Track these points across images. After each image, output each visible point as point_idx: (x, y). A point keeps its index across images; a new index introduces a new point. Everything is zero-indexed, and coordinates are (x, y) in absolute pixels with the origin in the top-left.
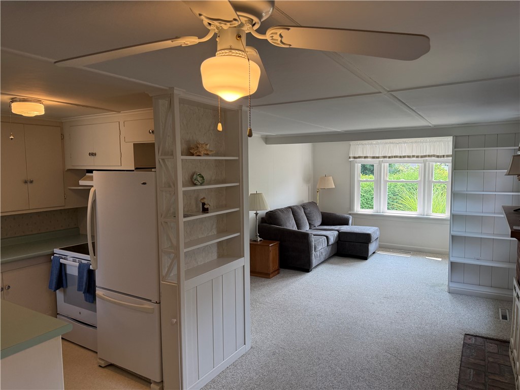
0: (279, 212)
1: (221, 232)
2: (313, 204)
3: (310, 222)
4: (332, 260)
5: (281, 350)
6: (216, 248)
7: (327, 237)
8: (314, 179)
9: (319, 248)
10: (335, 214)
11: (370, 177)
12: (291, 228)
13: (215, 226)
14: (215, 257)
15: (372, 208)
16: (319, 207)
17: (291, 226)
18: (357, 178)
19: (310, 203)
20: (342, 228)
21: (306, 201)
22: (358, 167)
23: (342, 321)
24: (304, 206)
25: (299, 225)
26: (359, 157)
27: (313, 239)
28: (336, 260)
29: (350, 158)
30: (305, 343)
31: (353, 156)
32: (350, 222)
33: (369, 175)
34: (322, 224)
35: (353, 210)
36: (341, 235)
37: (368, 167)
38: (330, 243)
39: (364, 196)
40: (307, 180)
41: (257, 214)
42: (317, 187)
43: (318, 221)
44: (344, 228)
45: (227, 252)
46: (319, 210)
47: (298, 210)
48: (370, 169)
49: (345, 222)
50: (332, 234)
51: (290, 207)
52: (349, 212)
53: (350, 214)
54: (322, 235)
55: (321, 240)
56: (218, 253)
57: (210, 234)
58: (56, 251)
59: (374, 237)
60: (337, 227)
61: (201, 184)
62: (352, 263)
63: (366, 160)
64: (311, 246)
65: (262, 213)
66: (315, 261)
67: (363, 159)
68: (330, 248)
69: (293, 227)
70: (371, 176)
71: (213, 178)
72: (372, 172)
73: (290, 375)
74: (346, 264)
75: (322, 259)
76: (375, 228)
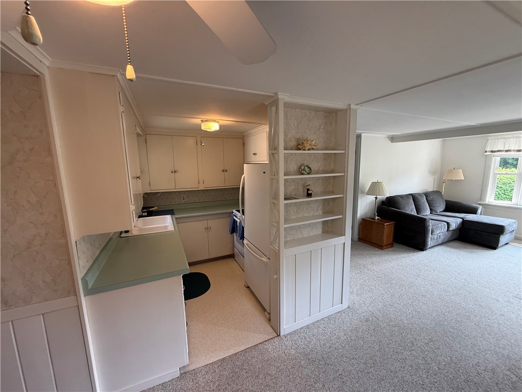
0: (399, 198)
1: (326, 213)
2: (438, 193)
3: (432, 208)
4: (452, 244)
5: (375, 319)
6: (321, 225)
7: (448, 224)
8: (441, 171)
9: (437, 232)
10: (461, 203)
11: (511, 170)
12: (409, 212)
13: (320, 208)
14: (320, 232)
15: (511, 199)
16: (444, 196)
17: (411, 210)
18: (494, 170)
19: (433, 192)
20: (468, 217)
21: (430, 189)
22: (496, 160)
23: (451, 309)
24: (427, 195)
25: (418, 210)
26: (499, 151)
27: (431, 224)
28: (456, 244)
29: (486, 152)
30: (401, 320)
31: (491, 150)
32: (479, 211)
33: (510, 168)
34: (445, 211)
35: (484, 200)
36: (464, 222)
37: (510, 161)
38: (451, 229)
39: (501, 187)
40: (433, 172)
41: (376, 198)
42: (444, 178)
43: (441, 207)
44: (470, 217)
45: (331, 230)
46: (443, 198)
47: (420, 197)
48: (512, 164)
49: (473, 211)
50: (455, 221)
51: (411, 194)
52: (479, 202)
53: (480, 204)
54: (442, 221)
55: (440, 225)
56: (323, 229)
57: (316, 214)
58: (234, 211)
59: (508, 229)
60: (462, 215)
61: (308, 174)
62: (475, 250)
63: (509, 153)
64: (427, 230)
65: (382, 197)
66: (430, 243)
67: (504, 153)
68: (450, 233)
69: (412, 211)
70: (514, 169)
71: (321, 169)
72: (515, 166)
73: (377, 349)
74: (468, 250)
75: (440, 241)
76: (510, 220)
